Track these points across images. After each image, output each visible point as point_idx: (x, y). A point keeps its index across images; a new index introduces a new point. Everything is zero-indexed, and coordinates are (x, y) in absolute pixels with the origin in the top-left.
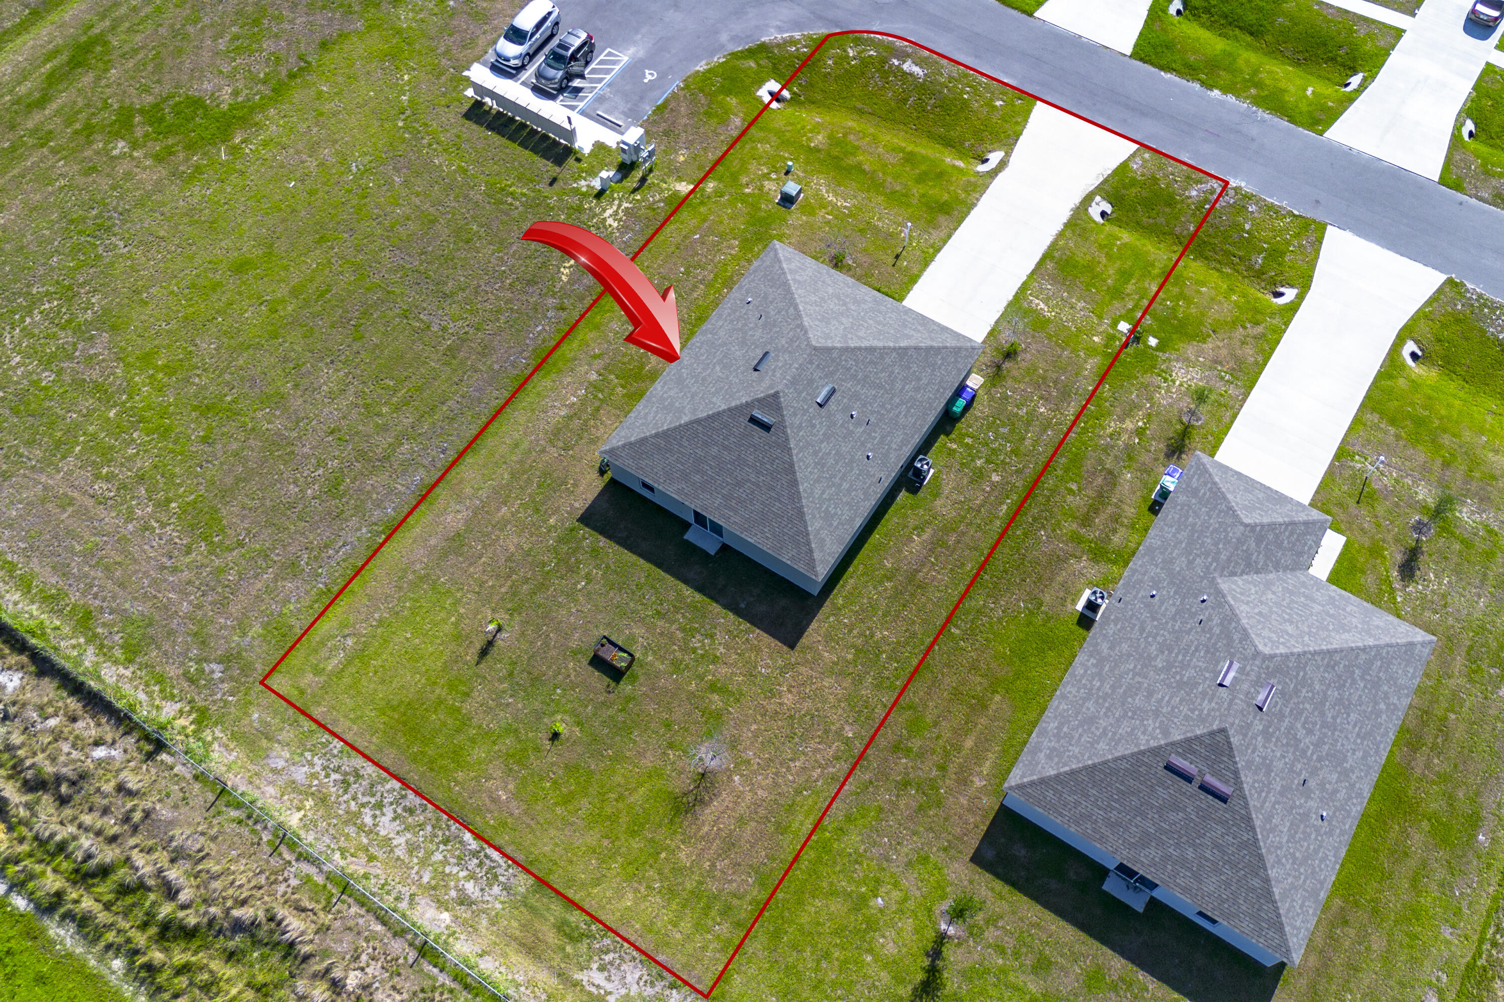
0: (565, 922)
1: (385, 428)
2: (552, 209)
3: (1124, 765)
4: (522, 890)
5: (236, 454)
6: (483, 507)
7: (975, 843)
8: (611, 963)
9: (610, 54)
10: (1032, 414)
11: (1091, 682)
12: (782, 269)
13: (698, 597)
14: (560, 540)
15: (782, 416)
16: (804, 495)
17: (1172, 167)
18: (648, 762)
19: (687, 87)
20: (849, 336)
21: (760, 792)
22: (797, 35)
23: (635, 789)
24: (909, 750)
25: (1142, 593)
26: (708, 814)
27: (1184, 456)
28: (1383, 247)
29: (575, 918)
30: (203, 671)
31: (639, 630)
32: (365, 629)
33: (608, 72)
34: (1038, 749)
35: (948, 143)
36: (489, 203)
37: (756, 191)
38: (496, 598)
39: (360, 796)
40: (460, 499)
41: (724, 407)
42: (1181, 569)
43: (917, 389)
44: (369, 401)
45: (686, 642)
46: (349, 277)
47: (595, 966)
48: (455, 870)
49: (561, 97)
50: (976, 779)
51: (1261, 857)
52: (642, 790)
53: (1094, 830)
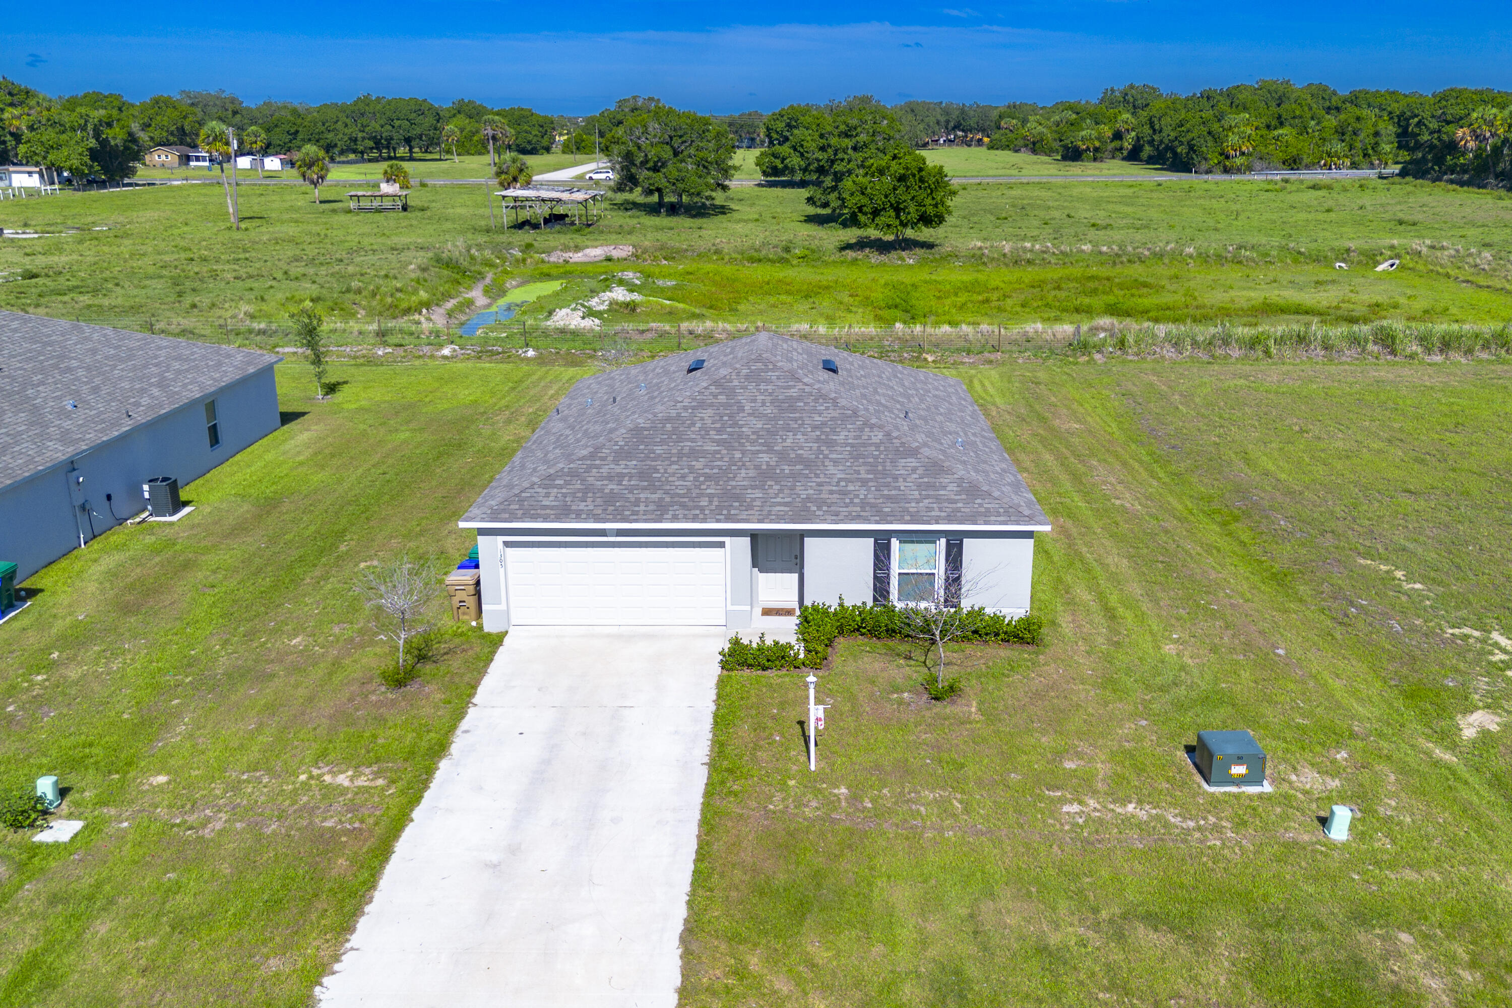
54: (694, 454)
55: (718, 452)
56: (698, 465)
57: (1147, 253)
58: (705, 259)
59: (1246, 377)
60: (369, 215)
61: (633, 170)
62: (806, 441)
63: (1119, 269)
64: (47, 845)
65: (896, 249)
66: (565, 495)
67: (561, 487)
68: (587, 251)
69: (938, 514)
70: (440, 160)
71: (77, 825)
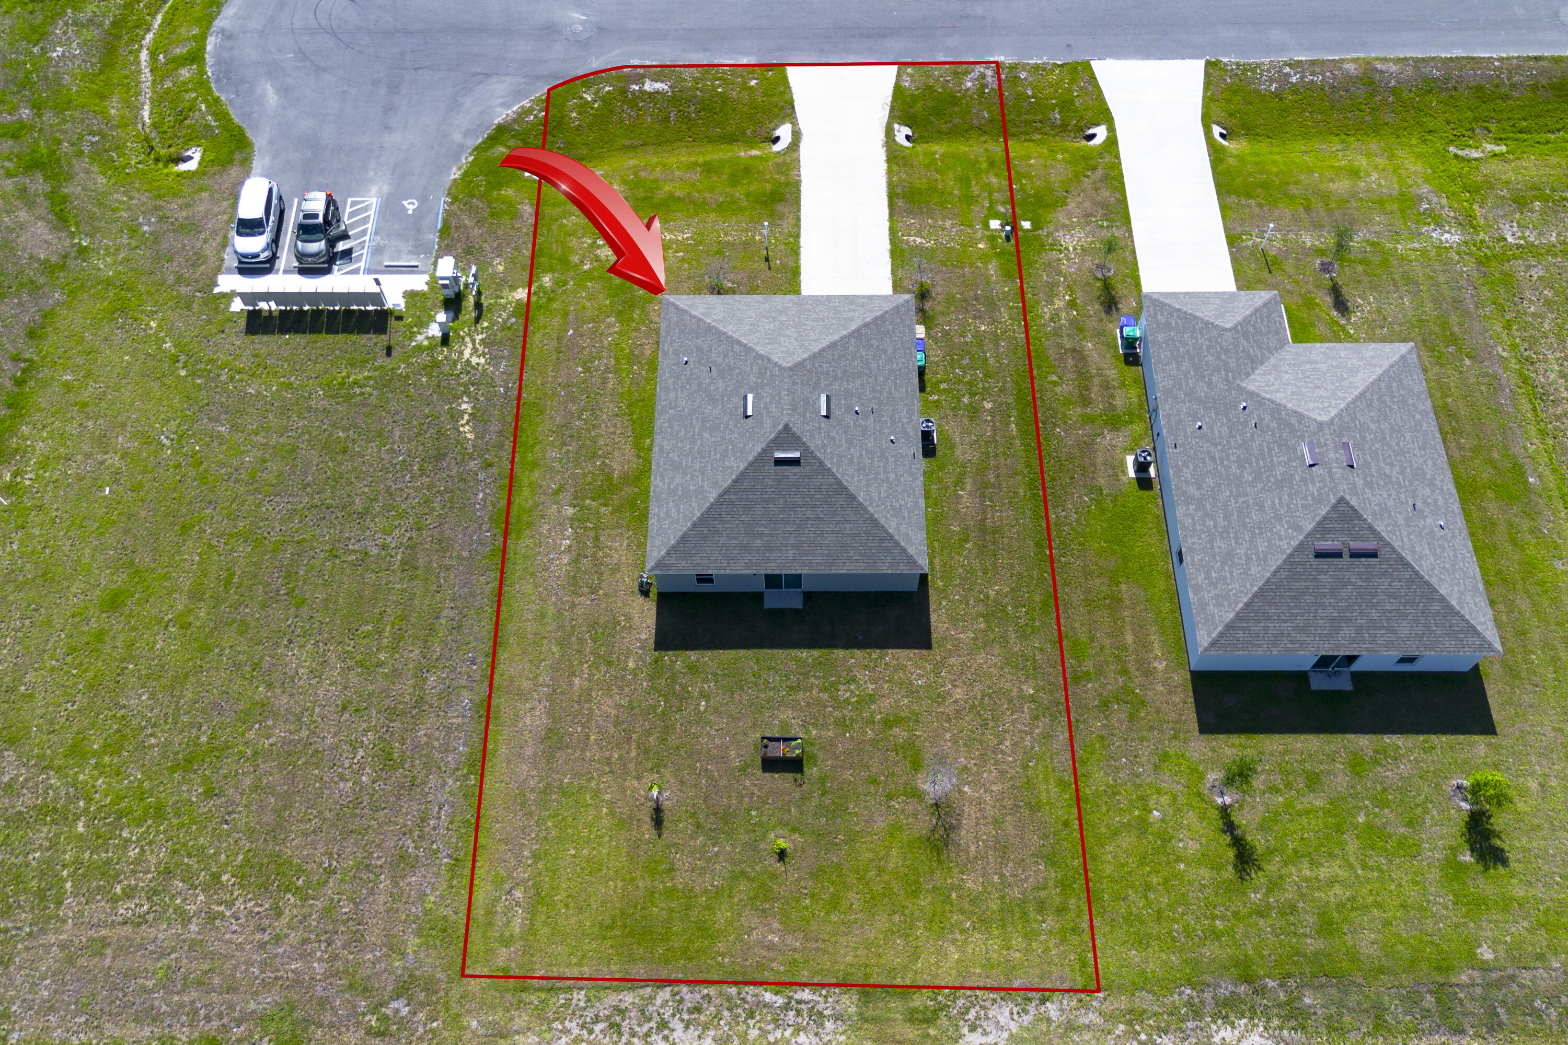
0: (914, 1011)
1: (396, 674)
2: (407, 377)
3: (1283, 574)
4: (853, 1009)
5: (256, 788)
6: (554, 690)
7: (1193, 716)
8: (978, 1018)
9: (354, 204)
10: (977, 335)
11: (1204, 524)
12: (695, 317)
13: (816, 653)
14: (651, 678)
15: (804, 443)
16: (866, 504)
17: (937, 71)
18: (881, 824)
19: (455, 199)
20: (806, 344)
21: (994, 788)
22: (526, 103)
23: (888, 855)
24: (1087, 674)
25: (1189, 431)
26: (965, 835)
27: (1120, 306)
28: (1142, 59)
29: (919, 1000)
30: (387, 1017)
31: (786, 715)
32: (524, 872)
33: (365, 220)
34: (1203, 606)
35: (731, 139)
36: (337, 403)
37: (595, 264)
38: (631, 766)
39: (637, 1029)
40: (523, 696)
41: (743, 466)
42: (1206, 393)
43: (889, 361)
44: (359, 657)
45: (835, 698)
46: (244, 550)
47: (965, 1030)
48: (778, 1034)
49: (335, 268)
50: (1156, 664)
51: (1427, 584)
52: (894, 852)
53: (1292, 642)
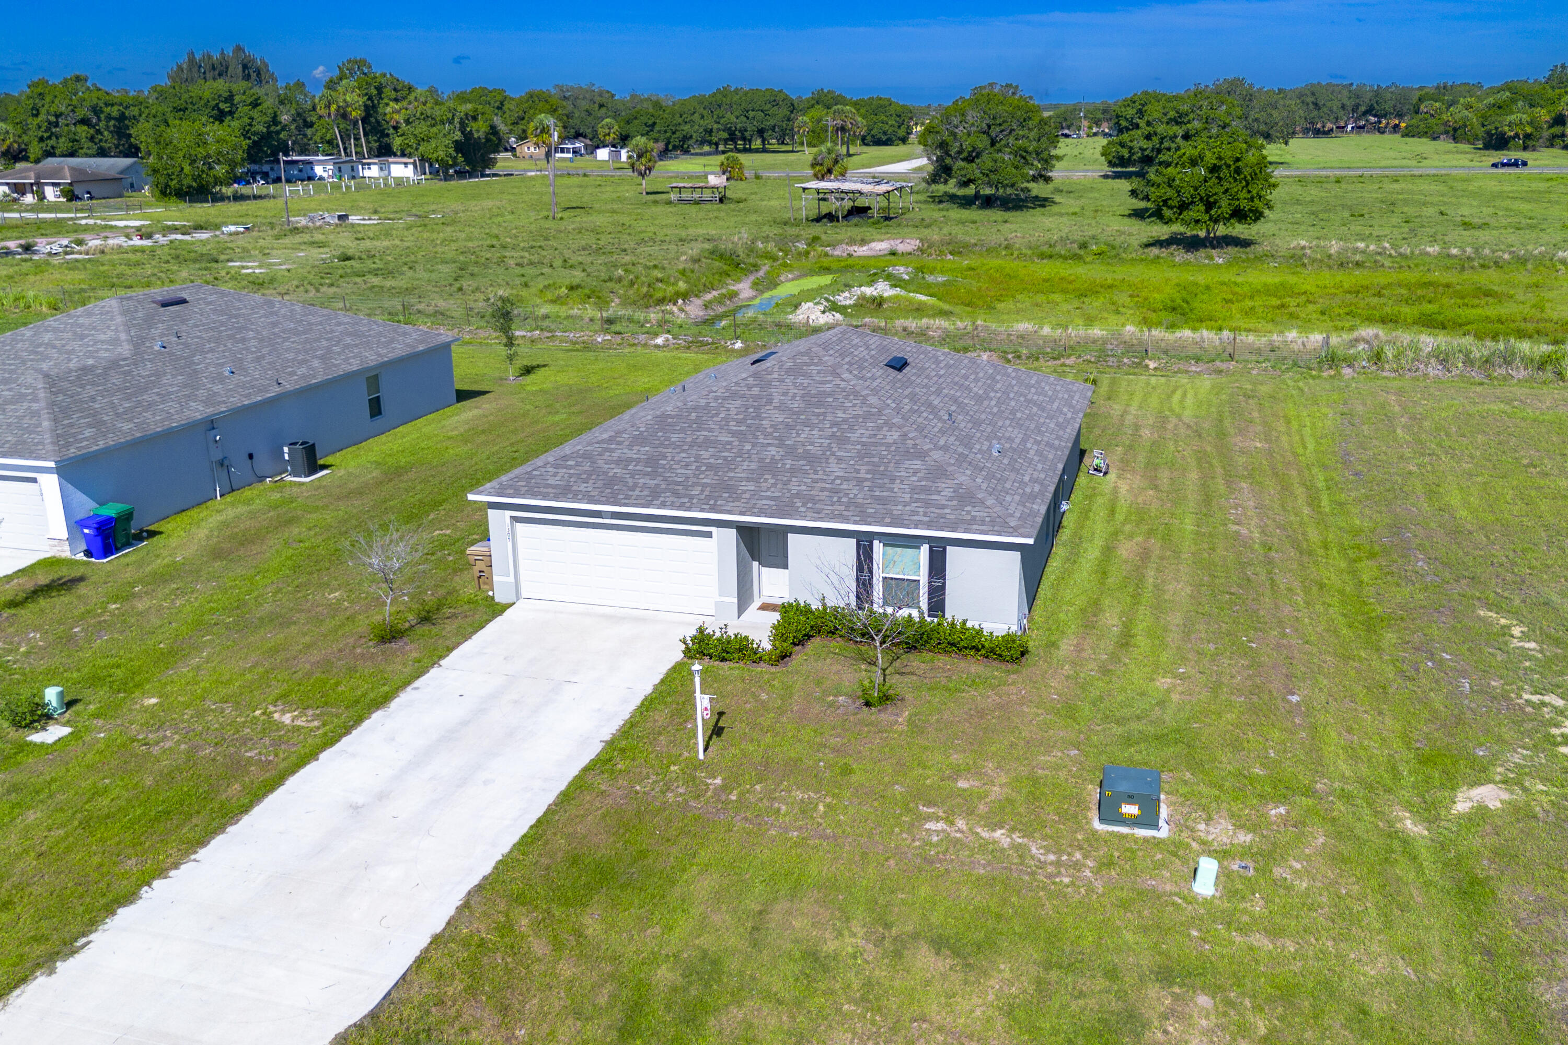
54: (707, 443)
55: (730, 443)
56: (704, 454)
57: (1506, 256)
58: (994, 254)
59: (1509, 402)
60: (687, 206)
61: (948, 161)
62: (820, 437)
63: (1466, 275)
64: (35, 744)
65: (1206, 247)
66: (571, 476)
67: (571, 467)
68: (873, 245)
69: (921, 518)
70: (792, 151)
71: (66, 731)
